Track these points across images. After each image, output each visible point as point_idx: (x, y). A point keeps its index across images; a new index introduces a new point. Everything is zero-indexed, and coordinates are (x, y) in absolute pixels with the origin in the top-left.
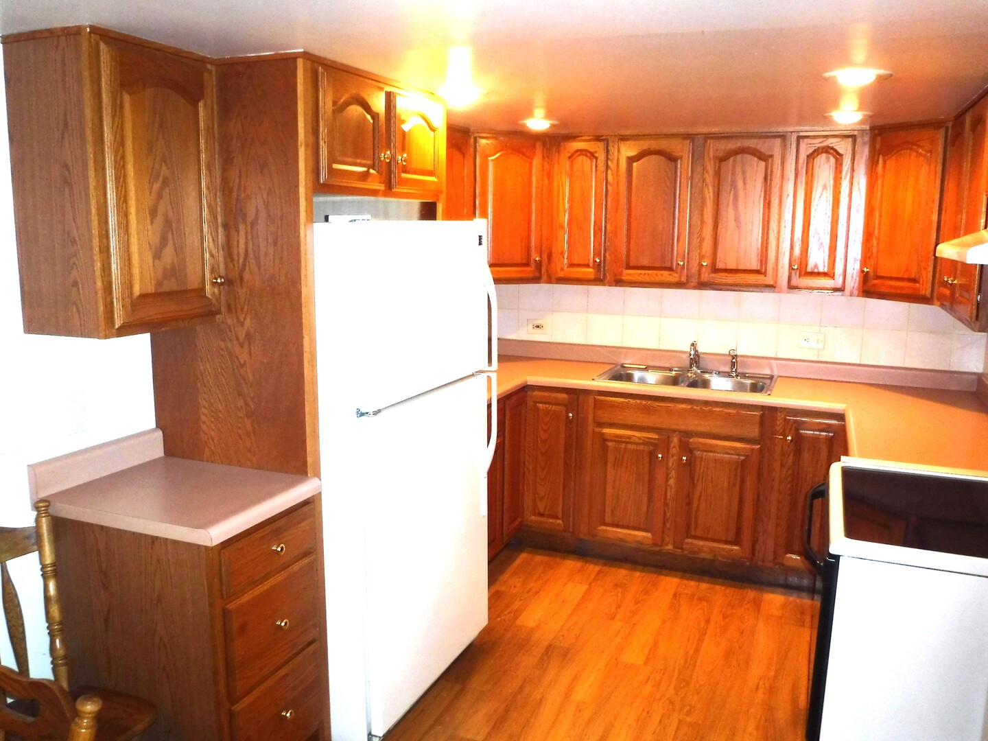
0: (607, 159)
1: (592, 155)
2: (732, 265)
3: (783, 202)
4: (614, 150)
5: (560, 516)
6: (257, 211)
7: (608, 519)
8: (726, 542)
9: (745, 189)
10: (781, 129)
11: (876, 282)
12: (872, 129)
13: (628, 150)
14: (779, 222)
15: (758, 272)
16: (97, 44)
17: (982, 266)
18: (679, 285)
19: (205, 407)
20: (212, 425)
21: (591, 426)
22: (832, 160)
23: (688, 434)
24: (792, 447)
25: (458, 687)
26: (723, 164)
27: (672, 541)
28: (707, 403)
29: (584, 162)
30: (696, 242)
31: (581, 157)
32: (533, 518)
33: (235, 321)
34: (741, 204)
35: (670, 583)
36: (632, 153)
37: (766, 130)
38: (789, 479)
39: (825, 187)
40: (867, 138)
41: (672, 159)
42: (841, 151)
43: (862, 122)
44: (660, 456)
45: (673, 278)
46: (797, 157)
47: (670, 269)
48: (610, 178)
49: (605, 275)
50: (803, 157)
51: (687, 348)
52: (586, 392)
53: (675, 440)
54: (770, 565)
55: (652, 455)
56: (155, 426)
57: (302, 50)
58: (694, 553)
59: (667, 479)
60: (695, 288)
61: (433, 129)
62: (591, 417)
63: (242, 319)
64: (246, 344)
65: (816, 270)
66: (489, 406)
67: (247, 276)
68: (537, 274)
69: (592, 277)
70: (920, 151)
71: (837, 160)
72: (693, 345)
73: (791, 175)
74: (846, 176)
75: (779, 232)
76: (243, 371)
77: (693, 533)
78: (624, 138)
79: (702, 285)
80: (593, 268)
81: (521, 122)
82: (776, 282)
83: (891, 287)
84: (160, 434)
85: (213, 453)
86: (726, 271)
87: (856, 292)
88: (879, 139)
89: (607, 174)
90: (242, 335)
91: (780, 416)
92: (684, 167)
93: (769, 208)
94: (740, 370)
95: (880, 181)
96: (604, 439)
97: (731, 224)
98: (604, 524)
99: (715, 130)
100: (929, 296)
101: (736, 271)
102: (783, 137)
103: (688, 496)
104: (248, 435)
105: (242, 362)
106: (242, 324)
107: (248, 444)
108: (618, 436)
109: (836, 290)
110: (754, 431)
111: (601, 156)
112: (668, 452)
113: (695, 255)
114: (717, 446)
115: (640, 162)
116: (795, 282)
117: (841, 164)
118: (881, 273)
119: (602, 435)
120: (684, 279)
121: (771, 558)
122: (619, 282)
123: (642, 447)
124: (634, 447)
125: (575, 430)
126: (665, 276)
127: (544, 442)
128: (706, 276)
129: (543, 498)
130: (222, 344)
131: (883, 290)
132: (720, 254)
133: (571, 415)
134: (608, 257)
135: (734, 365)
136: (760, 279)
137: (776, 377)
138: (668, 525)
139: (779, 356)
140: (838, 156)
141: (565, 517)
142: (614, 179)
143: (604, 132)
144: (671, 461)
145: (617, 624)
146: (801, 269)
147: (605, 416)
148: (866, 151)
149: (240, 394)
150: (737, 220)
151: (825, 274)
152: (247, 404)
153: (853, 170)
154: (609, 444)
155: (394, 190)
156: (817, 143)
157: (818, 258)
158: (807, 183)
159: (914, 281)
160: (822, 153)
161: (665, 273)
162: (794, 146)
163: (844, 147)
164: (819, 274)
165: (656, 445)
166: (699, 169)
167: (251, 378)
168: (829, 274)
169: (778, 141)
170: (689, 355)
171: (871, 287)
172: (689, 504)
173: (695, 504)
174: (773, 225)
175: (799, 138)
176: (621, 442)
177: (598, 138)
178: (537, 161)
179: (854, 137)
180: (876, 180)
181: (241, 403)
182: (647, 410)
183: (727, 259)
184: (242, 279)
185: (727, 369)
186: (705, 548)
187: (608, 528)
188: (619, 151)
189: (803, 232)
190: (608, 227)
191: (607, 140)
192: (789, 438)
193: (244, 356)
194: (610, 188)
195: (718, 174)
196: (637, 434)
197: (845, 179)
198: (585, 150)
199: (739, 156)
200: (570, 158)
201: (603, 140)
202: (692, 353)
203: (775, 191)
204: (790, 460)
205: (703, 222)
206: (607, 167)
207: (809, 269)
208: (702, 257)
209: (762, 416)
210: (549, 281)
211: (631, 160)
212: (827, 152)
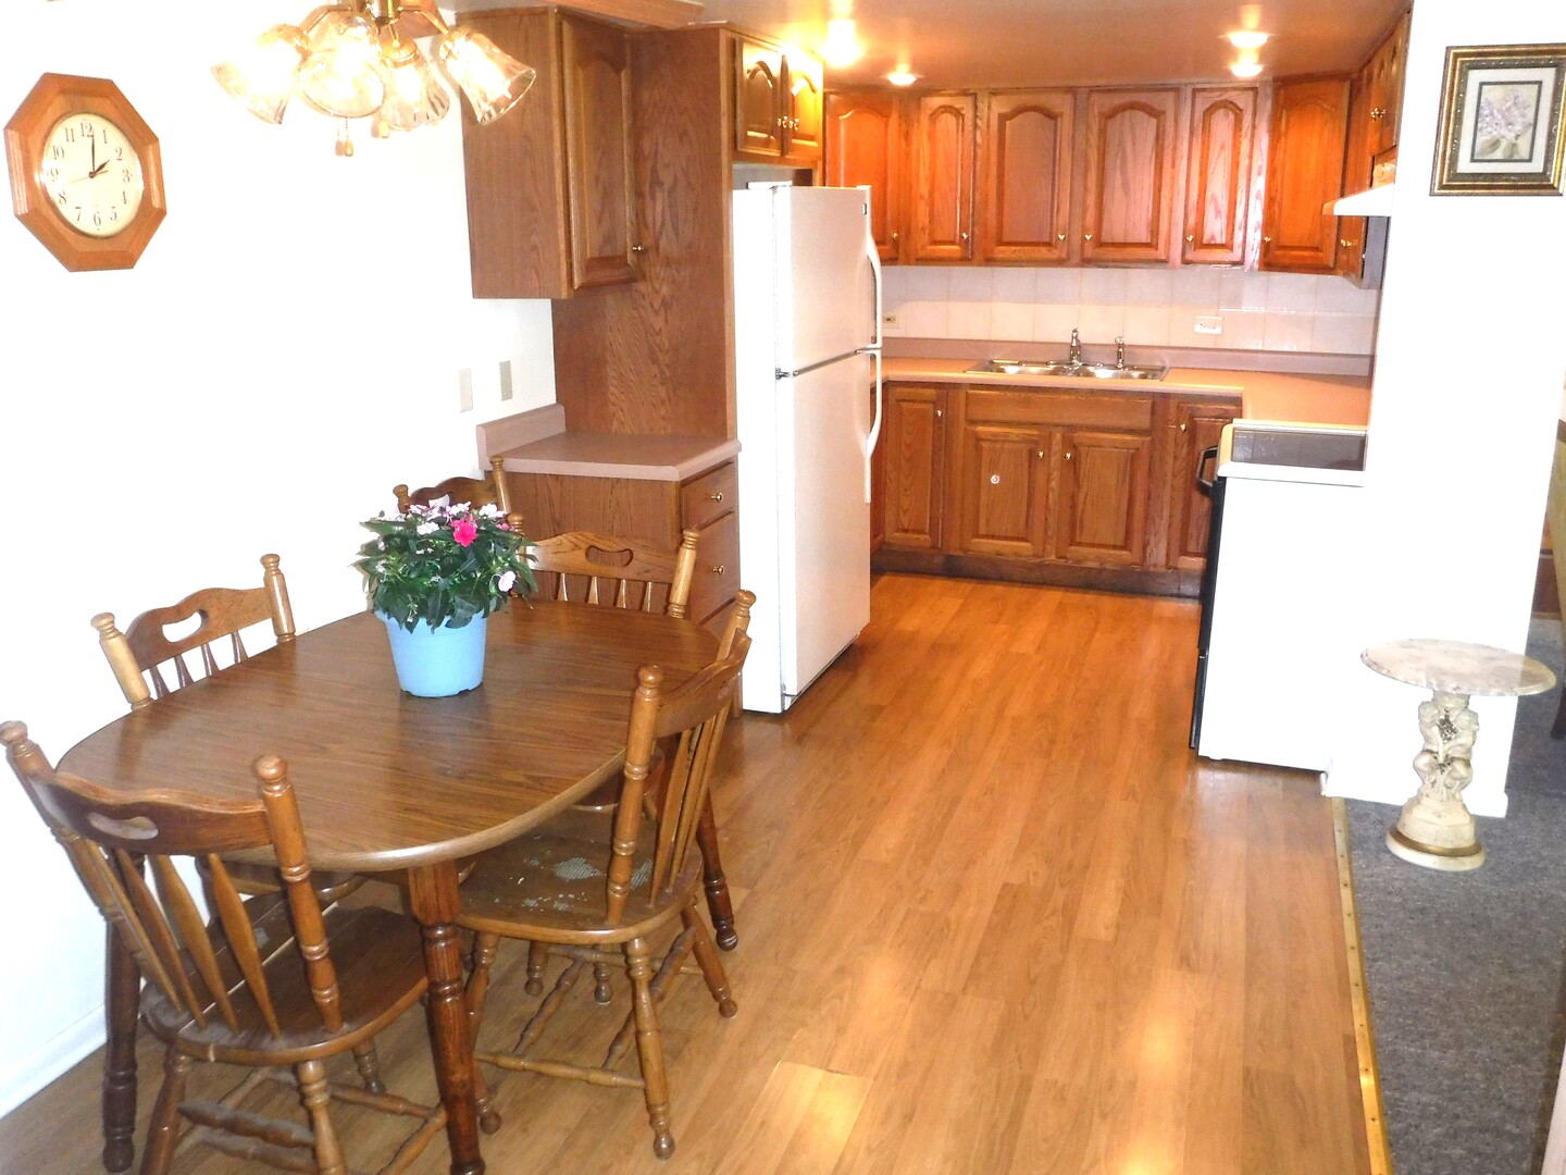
0: (976, 116)
1: (958, 113)
2: (1119, 239)
3: (1177, 163)
4: (983, 106)
5: (927, 531)
6: (676, 179)
7: (983, 530)
8: (1115, 547)
9: (1134, 151)
10: (1174, 81)
11: (1278, 253)
12: (1276, 80)
13: (999, 106)
14: (1172, 187)
15: (1148, 245)
16: (561, 24)
17: (1368, 218)
18: (1060, 263)
19: (614, 378)
20: (623, 397)
21: (962, 424)
22: (1232, 116)
23: (1073, 428)
24: (1186, 436)
25: (850, 674)
26: (1110, 122)
27: (1054, 552)
28: (1092, 392)
29: (948, 121)
30: (1078, 210)
31: (944, 115)
32: (896, 534)
33: (650, 289)
34: (1130, 165)
35: (1053, 597)
36: (1005, 110)
37: (1161, 82)
38: (1183, 472)
39: (1223, 147)
40: (1269, 90)
41: (1051, 116)
42: (1241, 106)
43: (1263, 74)
44: (1041, 454)
45: (1055, 254)
46: (1193, 112)
47: (1048, 244)
48: (979, 140)
49: (973, 253)
50: (1199, 114)
51: (1067, 339)
52: (954, 386)
53: (1058, 437)
54: (1163, 570)
55: (1032, 454)
56: (555, 402)
57: (725, 22)
58: (1079, 562)
59: (1049, 480)
60: (1077, 265)
61: (813, 91)
62: (962, 415)
63: (657, 287)
64: (662, 312)
65: (1213, 242)
66: (873, 391)
67: (663, 243)
68: (893, 254)
69: (959, 255)
70: (1325, 106)
71: (1236, 115)
72: (1075, 331)
73: (1185, 134)
74: (1246, 133)
75: (1171, 199)
76: (658, 340)
77: (1078, 540)
78: (994, 93)
79: (1086, 262)
80: (960, 245)
81: (882, 77)
82: (1168, 257)
83: (1294, 257)
84: (561, 409)
85: (623, 424)
86: (1113, 244)
87: (1256, 266)
88: (1282, 91)
89: (975, 136)
90: (657, 305)
91: (1173, 404)
92: (1065, 125)
93: (1161, 172)
94: (1127, 363)
95: (1283, 138)
96: (978, 439)
97: (1119, 193)
98: (978, 536)
99: (1102, 82)
100: (1332, 265)
101: (1125, 245)
102: (1176, 90)
103: (1073, 497)
104: (663, 403)
105: (657, 329)
106: (657, 292)
107: (663, 412)
108: (994, 434)
109: (1234, 264)
110: (1144, 421)
111: (968, 114)
112: (1050, 449)
113: (1077, 227)
114: (1104, 439)
115: (1014, 120)
116: (1189, 256)
117: (1241, 121)
118: (1284, 241)
119: (975, 433)
120: (1064, 255)
121: (1164, 562)
122: (989, 261)
123: (1020, 446)
124: (1010, 446)
125: (943, 428)
126: (1043, 252)
127: (908, 446)
128: (1089, 252)
129: (907, 510)
130: (635, 313)
131: (1286, 261)
132: (1105, 226)
133: (940, 413)
134: (976, 230)
135: (1120, 354)
136: (1151, 254)
137: (1167, 369)
138: (1050, 533)
139: (1171, 345)
140: (1238, 112)
141: (932, 533)
142: (983, 140)
143: (973, 87)
144: (1053, 459)
145: (1002, 627)
146: (1198, 242)
147: (978, 413)
148: (1269, 105)
149: (655, 361)
150: (1125, 185)
151: (1222, 246)
152: (661, 372)
153: (1254, 127)
154: (984, 444)
155: (787, 157)
156: (1216, 97)
157: (1215, 228)
158: (1203, 143)
159: (1316, 249)
160: (1220, 108)
161: (1044, 250)
162: (1189, 101)
163: (1244, 101)
164: (1217, 246)
165: (1036, 443)
166: (1082, 128)
167: (667, 345)
168: (1228, 246)
169: (1171, 95)
170: (1069, 348)
171: (1273, 260)
172: (1073, 507)
173: (1080, 507)
174: (1165, 193)
175: (1195, 91)
176: (997, 441)
177: (965, 93)
178: (894, 121)
179: (1254, 89)
180: (1279, 138)
181: (655, 370)
182: (1026, 403)
183: (1116, 229)
184: (657, 248)
185: (1113, 362)
186: (1090, 557)
187: (983, 540)
188: (989, 107)
189: (1199, 196)
190: (978, 196)
191: (975, 95)
192: (1183, 427)
193: (658, 323)
194: (979, 151)
195: (1103, 132)
196: (1016, 431)
197: (1246, 137)
198: (950, 107)
199: (1128, 113)
200: (931, 115)
201: (971, 95)
202: (1074, 344)
203: (1168, 152)
204: (1185, 450)
205: (1086, 188)
206: (976, 126)
207: (1205, 241)
208: (1084, 230)
209: (1153, 404)
210: (908, 262)
211: (1003, 118)
212: (1225, 107)
